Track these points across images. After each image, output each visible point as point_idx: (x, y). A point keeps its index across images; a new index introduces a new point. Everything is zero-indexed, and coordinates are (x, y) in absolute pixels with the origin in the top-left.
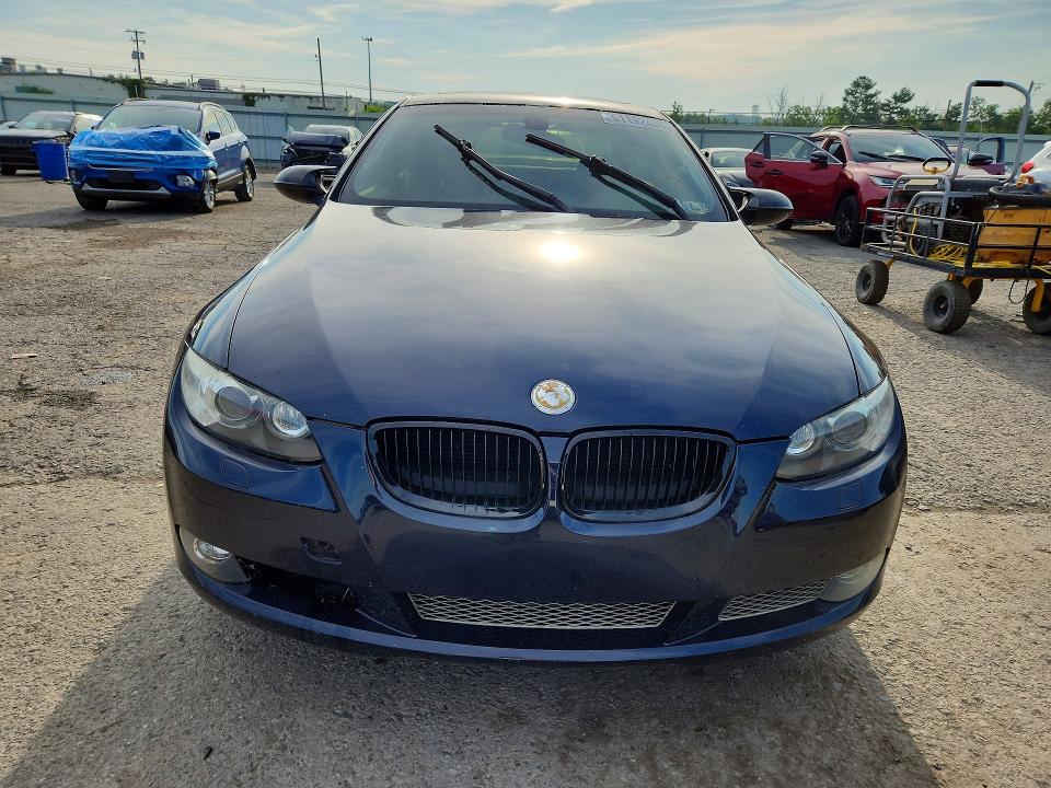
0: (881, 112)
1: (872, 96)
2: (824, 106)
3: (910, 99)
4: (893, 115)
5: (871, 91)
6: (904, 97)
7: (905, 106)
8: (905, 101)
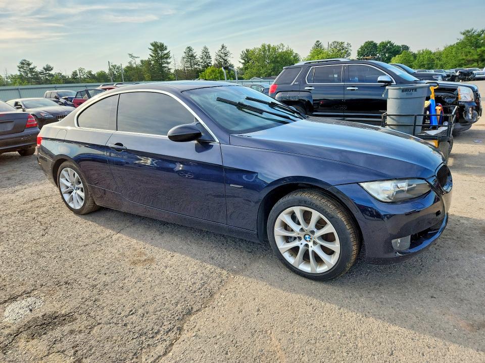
0: (41, 76)
1: (33, 69)
2: (9, 74)
3: (52, 69)
4: (47, 77)
5: (31, 67)
6: (48, 69)
7: (51, 72)
8: (50, 70)
